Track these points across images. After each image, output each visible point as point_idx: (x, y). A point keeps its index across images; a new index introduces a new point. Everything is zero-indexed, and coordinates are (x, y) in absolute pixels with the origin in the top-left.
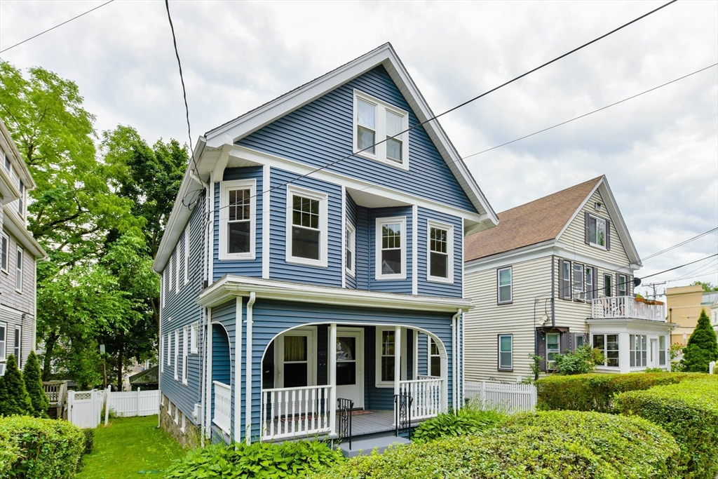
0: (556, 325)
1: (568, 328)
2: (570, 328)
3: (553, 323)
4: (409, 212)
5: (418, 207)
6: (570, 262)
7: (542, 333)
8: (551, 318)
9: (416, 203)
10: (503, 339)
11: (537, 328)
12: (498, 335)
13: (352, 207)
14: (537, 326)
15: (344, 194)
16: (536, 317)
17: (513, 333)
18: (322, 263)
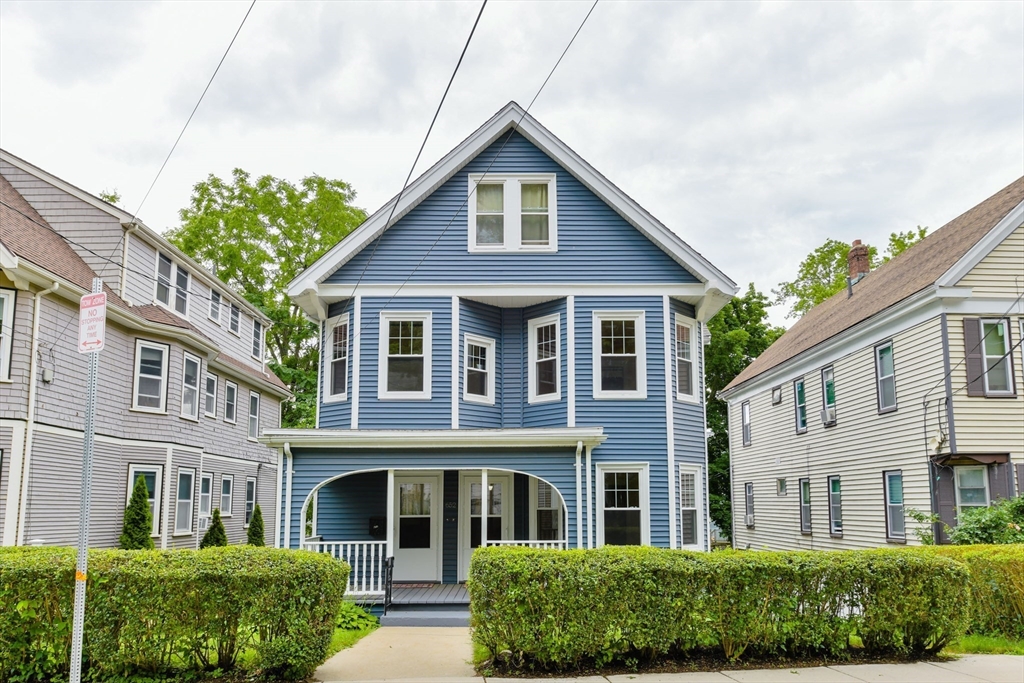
0: (960, 450)
1: (1007, 455)
2: (1012, 456)
3: (953, 446)
4: (563, 307)
5: (576, 297)
6: (1008, 319)
7: (944, 465)
8: (948, 438)
9: (570, 292)
10: (892, 480)
11: (931, 457)
12: (884, 472)
13: (484, 315)
14: (930, 453)
15: (456, 306)
16: (928, 435)
17: (902, 468)
18: (426, 394)
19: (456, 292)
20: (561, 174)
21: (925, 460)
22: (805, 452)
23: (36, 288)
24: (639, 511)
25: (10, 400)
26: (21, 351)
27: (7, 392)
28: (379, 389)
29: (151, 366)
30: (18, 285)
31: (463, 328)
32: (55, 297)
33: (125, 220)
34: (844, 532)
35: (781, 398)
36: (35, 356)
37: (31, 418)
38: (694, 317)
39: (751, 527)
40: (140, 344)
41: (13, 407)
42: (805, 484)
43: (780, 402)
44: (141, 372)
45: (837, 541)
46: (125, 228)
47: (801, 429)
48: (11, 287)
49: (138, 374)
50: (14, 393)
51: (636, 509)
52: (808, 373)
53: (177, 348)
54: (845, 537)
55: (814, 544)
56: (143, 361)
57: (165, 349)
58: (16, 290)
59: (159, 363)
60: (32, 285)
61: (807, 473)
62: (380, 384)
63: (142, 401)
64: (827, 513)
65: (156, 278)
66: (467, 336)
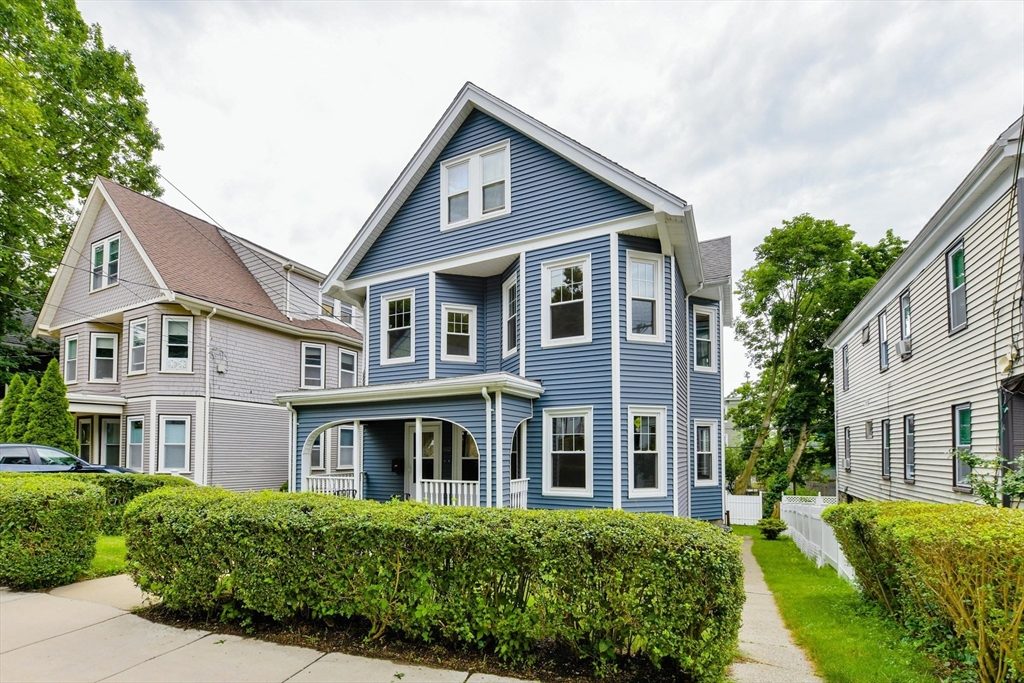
4: (518, 265)
5: (526, 253)
7: (1015, 391)
10: (963, 415)
11: (1002, 381)
12: (954, 407)
13: (462, 285)
14: (1000, 377)
15: (432, 280)
16: (999, 353)
17: (971, 400)
18: (411, 359)
19: (431, 270)
20: (513, 138)
21: (994, 387)
22: (886, 391)
23: (205, 313)
24: (584, 455)
25: (194, 384)
26: (199, 354)
27: (192, 380)
28: (381, 358)
29: (313, 359)
30: (193, 312)
31: (439, 299)
32: (218, 316)
33: (285, 263)
34: (916, 479)
35: (869, 336)
36: (208, 356)
37: (208, 395)
38: (660, 252)
39: (848, 471)
40: (305, 345)
41: (195, 389)
42: (886, 424)
43: (868, 341)
44: (306, 363)
45: (910, 488)
46: (286, 269)
47: (884, 366)
48: (189, 314)
49: (304, 365)
50: (196, 380)
51: (582, 452)
52: (889, 304)
53: (332, 347)
54: (917, 484)
55: (893, 489)
56: (307, 356)
57: (322, 347)
58: (194, 316)
59: (319, 357)
60: (202, 312)
61: (887, 414)
62: (381, 354)
63: (308, 383)
64: (902, 456)
65: (320, 303)
66: (444, 306)
